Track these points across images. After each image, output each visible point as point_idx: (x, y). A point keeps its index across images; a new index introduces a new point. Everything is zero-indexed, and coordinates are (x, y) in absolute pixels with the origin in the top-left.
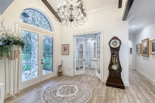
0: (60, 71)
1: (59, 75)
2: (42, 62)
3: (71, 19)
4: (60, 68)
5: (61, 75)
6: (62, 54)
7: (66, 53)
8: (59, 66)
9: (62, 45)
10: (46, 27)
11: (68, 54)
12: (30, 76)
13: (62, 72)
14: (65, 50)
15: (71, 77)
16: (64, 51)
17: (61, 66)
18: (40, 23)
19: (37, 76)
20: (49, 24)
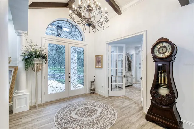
0: (92, 88)
1: (91, 93)
2: (69, 75)
3: (89, 23)
4: (92, 84)
5: (93, 93)
6: (96, 67)
7: (99, 66)
8: (91, 82)
9: (96, 56)
10: (77, 36)
11: (101, 68)
12: (57, 89)
13: (94, 90)
14: (98, 62)
15: (104, 97)
16: (98, 64)
17: (94, 82)
18: (69, 34)
19: (65, 91)
20: (79, 33)
